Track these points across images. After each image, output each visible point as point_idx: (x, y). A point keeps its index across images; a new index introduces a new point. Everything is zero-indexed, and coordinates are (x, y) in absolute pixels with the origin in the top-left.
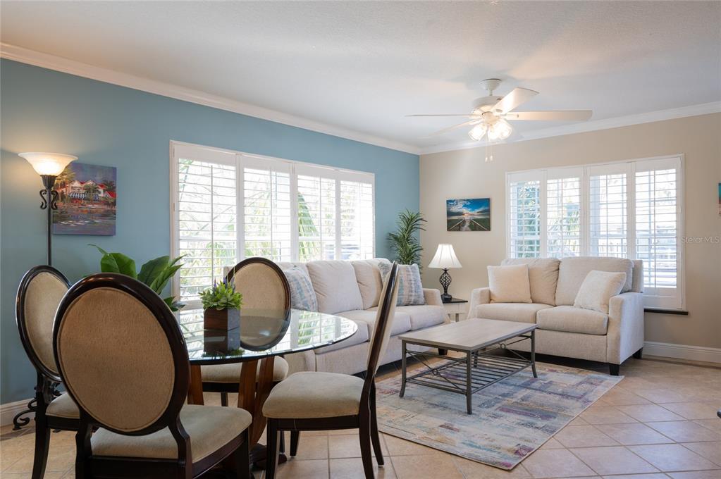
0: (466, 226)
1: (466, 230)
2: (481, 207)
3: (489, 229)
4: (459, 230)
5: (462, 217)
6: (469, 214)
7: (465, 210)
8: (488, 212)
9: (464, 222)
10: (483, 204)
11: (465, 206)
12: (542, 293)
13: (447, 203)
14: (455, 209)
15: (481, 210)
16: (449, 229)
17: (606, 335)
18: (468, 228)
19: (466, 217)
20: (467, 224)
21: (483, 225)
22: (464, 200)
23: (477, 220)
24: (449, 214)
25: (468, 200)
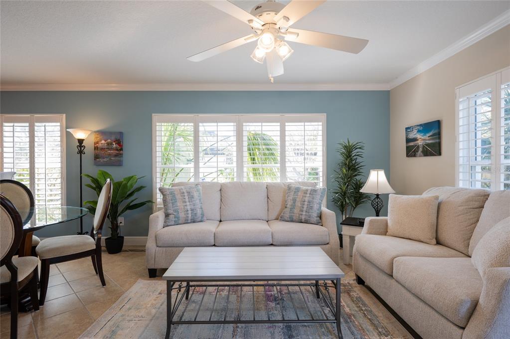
0: (420, 152)
1: (420, 156)
2: (431, 131)
3: (440, 154)
4: (415, 156)
5: (416, 142)
6: (422, 139)
7: (419, 136)
8: (439, 135)
9: (418, 147)
10: (434, 127)
11: (419, 131)
12: (450, 233)
13: (406, 131)
14: (411, 136)
15: (431, 134)
16: (408, 156)
17: (463, 328)
18: (421, 154)
19: (420, 143)
20: (421, 149)
21: (434, 149)
22: (418, 126)
23: (428, 145)
24: (408, 140)
25: (421, 125)
